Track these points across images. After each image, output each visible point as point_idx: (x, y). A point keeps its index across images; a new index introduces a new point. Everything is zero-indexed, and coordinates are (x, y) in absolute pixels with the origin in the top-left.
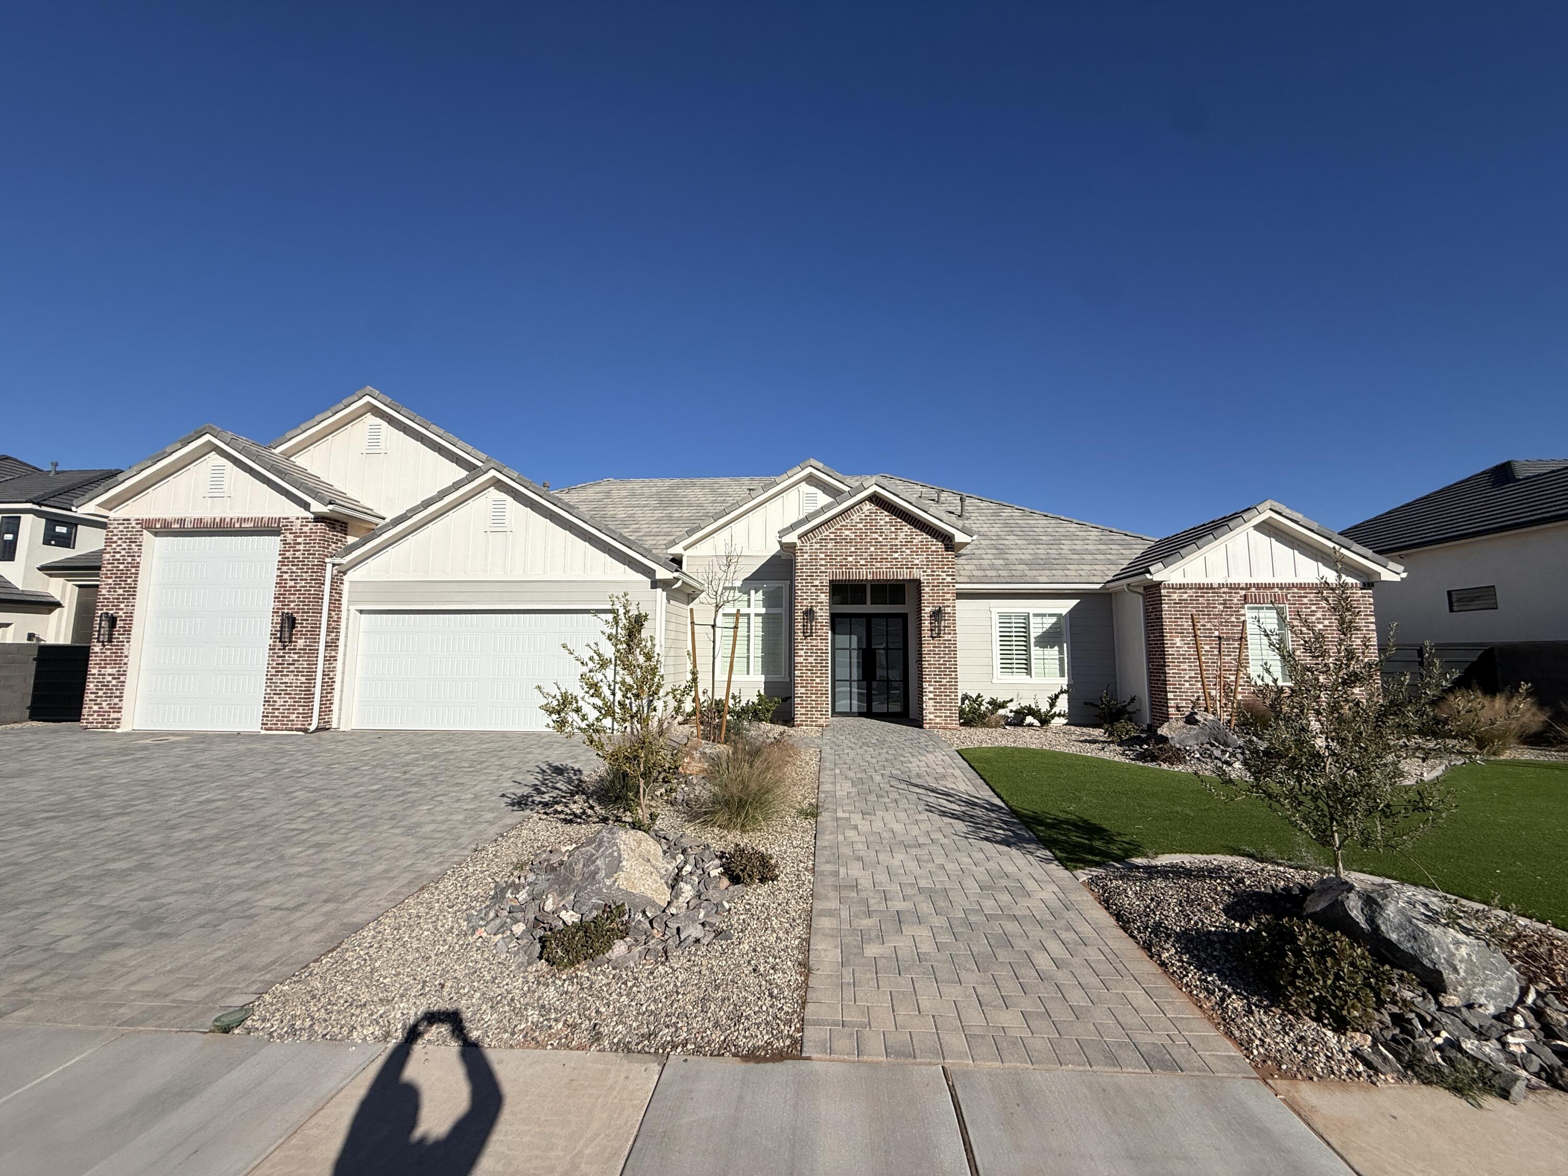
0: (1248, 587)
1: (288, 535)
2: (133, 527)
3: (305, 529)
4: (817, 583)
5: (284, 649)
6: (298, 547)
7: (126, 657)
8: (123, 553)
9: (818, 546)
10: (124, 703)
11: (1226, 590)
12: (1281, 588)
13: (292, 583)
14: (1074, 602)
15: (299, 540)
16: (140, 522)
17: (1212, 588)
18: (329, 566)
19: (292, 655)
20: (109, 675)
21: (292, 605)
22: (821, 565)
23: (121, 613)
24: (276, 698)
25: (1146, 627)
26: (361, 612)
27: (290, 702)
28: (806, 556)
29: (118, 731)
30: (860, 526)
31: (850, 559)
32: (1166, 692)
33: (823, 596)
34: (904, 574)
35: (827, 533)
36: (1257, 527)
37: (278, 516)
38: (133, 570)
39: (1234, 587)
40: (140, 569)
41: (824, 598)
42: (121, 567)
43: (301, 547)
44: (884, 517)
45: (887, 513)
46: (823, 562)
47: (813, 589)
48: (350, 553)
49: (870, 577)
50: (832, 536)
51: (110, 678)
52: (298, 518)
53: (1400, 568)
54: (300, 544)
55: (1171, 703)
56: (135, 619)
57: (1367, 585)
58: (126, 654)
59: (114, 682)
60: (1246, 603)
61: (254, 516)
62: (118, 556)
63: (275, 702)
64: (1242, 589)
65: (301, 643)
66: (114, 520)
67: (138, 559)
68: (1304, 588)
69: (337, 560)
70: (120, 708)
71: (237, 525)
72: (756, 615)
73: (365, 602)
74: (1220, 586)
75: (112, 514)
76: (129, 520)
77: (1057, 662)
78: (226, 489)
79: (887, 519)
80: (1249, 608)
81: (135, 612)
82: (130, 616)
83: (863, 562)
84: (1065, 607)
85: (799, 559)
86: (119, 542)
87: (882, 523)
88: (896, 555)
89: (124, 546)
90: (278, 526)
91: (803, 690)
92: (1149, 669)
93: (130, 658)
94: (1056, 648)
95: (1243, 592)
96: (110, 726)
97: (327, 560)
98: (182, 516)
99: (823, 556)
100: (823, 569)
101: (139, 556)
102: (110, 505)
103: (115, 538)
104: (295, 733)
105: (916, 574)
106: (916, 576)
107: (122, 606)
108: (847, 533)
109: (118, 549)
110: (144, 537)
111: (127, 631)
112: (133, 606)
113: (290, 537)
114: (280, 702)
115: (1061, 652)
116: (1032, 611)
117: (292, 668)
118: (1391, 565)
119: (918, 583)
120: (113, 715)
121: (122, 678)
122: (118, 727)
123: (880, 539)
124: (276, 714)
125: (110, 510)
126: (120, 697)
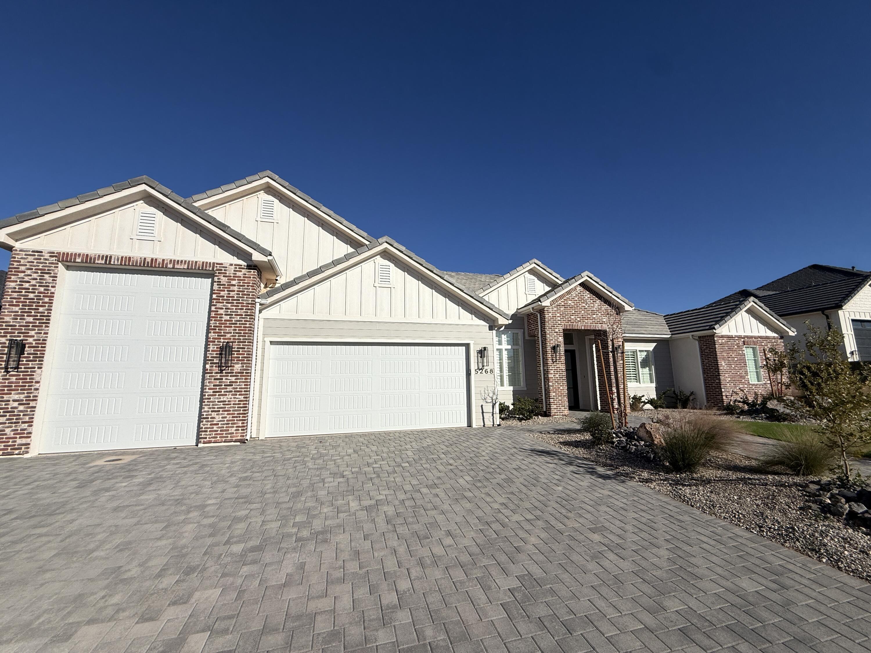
0: (745, 337)
1: (222, 278)
2: (46, 259)
3: (239, 274)
4: (557, 330)
5: (221, 372)
6: (232, 288)
7: (38, 382)
8: (33, 282)
9: (555, 309)
10: (33, 427)
11: (737, 338)
12: (755, 338)
13: (228, 318)
14: (654, 344)
15: (233, 282)
16: (52, 254)
17: (733, 338)
18: (258, 304)
19: (229, 378)
20: (14, 401)
21: (228, 336)
22: (558, 320)
23: (30, 340)
24: (214, 414)
25: (701, 356)
26: (272, 343)
27: (229, 417)
28: (550, 315)
29: (26, 456)
30: (576, 299)
31: (573, 317)
32: (721, 388)
33: (560, 338)
34: (599, 327)
35: (560, 302)
36: (746, 311)
37: (212, 261)
38: (47, 300)
39: (740, 337)
40: (55, 299)
41: (561, 339)
42: (31, 296)
43: (236, 288)
44: (587, 295)
45: (588, 293)
46: (559, 318)
47: (555, 334)
48: (272, 296)
49: (583, 328)
50: (563, 304)
51: (16, 404)
52: (231, 265)
53: (795, 330)
54: (235, 285)
55: (724, 394)
56: (47, 346)
57: (782, 338)
58: (37, 379)
59: (21, 408)
60: (744, 344)
61: (187, 259)
62: (26, 285)
63: (214, 418)
64: (742, 338)
65: (237, 367)
66: (21, 251)
67: (53, 290)
68: (762, 338)
69: (263, 301)
70: (30, 433)
71: (170, 266)
72: (506, 350)
73: (275, 335)
74: (736, 336)
75: (18, 245)
76: (41, 252)
77: (648, 375)
78: (156, 234)
79: (589, 295)
80: (746, 347)
81: (48, 339)
82: (42, 344)
83: (579, 319)
84: (651, 347)
85: (547, 316)
86: (29, 272)
87: (586, 298)
88: (594, 316)
89: (35, 276)
90: (213, 270)
91: (554, 394)
92: (704, 377)
93: (41, 383)
94: (648, 368)
95: (743, 340)
96: (17, 452)
97: (257, 300)
98: (109, 253)
99: (558, 315)
100: (559, 322)
101: (52, 287)
102: (17, 236)
103: (23, 268)
104: (232, 443)
105: (605, 327)
106: (604, 329)
107: (32, 333)
108: (570, 302)
109: (26, 279)
110: (59, 269)
111: (39, 357)
112: (47, 333)
113: (224, 280)
114: (218, 418)
115: (650, 370)
116: (638, 349)
117: (229, 388)
118: (792, 329)
119: (605, 332)
120: (19, 441)
121: (32, 404)
122: (27, 452)
123: (586, 307)
124: (215, 429)
125: (17, 241)
126: (30, 423)
